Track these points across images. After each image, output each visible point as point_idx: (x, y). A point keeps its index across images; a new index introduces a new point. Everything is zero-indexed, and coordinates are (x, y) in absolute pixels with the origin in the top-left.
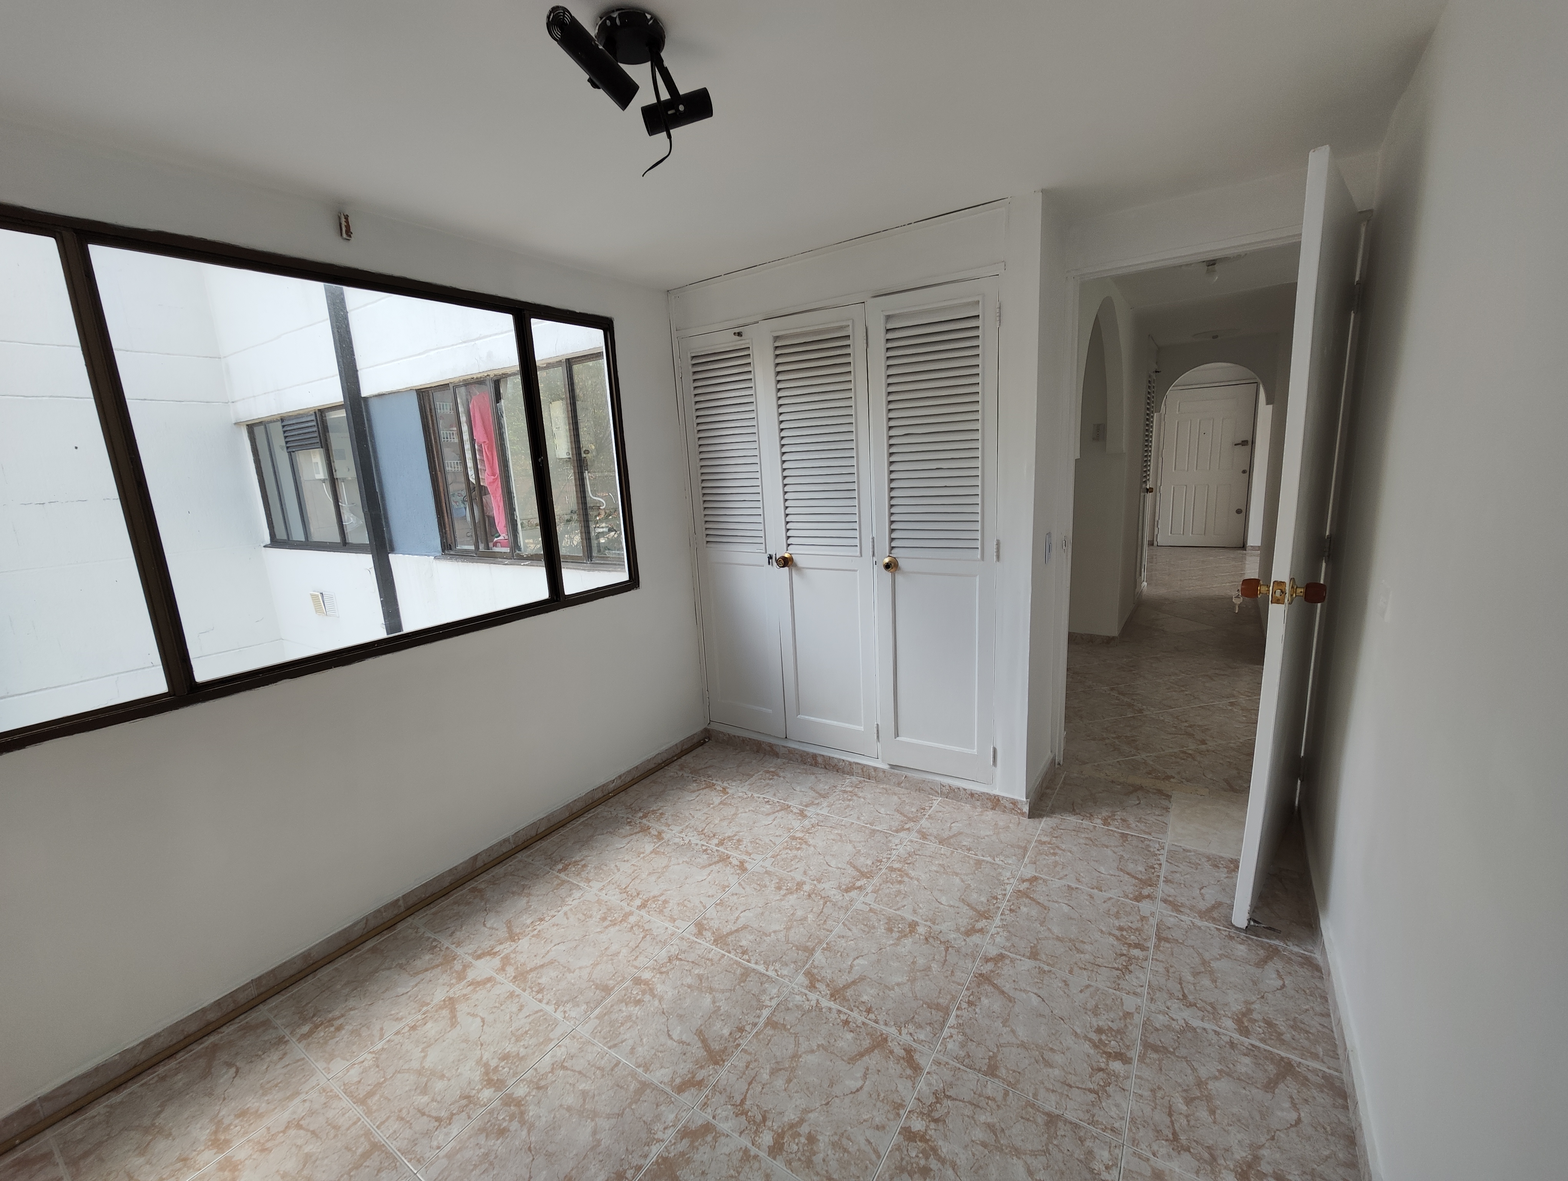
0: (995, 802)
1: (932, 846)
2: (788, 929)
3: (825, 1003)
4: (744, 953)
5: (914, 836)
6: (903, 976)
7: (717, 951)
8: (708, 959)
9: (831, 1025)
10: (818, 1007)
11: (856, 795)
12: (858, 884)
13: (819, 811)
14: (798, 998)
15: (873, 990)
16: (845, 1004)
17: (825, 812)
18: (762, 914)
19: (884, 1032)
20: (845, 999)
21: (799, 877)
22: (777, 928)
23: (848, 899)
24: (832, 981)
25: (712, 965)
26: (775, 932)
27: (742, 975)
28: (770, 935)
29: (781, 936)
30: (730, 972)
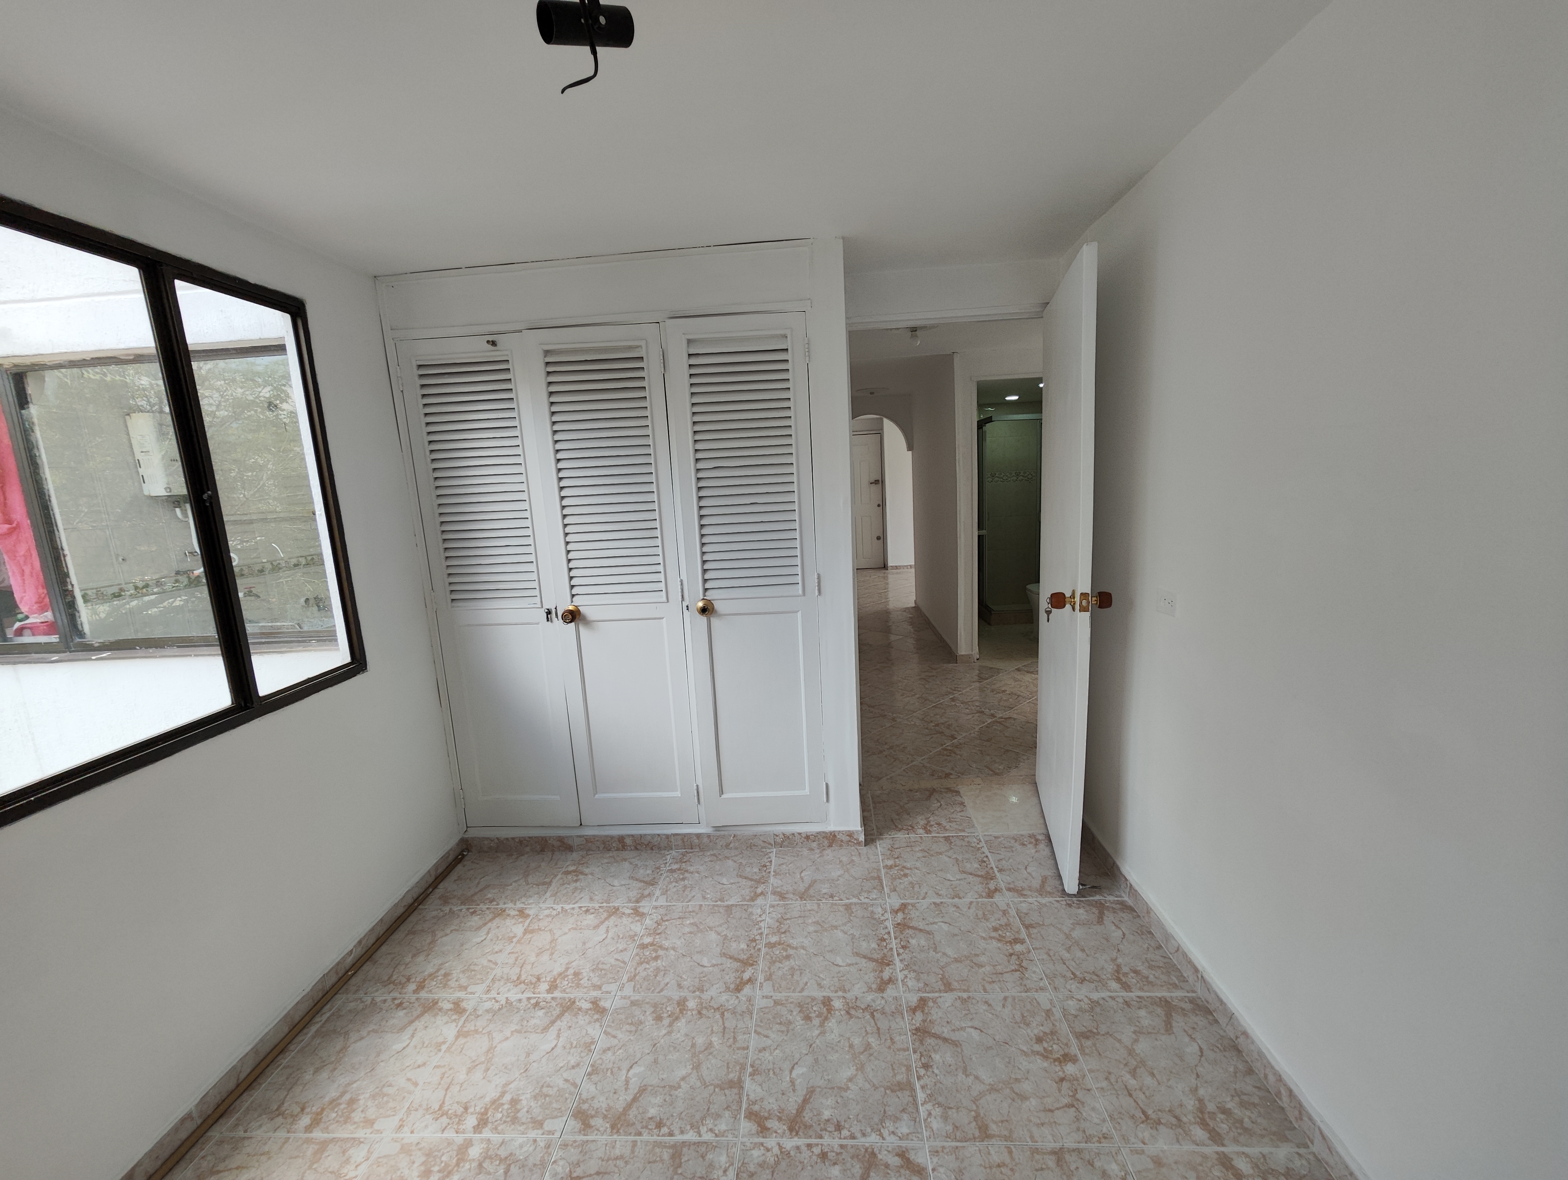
0: (831, 839)
1: (796, 905)
2: (697, 1067)
3: (789, 1143)
4: (660, 1125)
5: (771, 899)
6: (850, 1068)
7: (622, 1142)
8: (616, 1159)
9: (809, 1168)
10: (785, 1153)
11: (687, 871)
12: (746, 976)
13: (654, 904)
14: (756, 1153)
15: (830, 1100)
16: (811, 1133)
17: (662, 901)
18: (656, 1061)
19: (867, 1145)
20: (808, 1127)
21: (676, 995)
22: (683, 1072)
23: (744, 999)
24: (782, 1111)
25: (626, 1163)
26: (683, 1079)
27: (673, 1157)
28: (679, 1087)
29: (693, 1080)
30: (655, 1162)
